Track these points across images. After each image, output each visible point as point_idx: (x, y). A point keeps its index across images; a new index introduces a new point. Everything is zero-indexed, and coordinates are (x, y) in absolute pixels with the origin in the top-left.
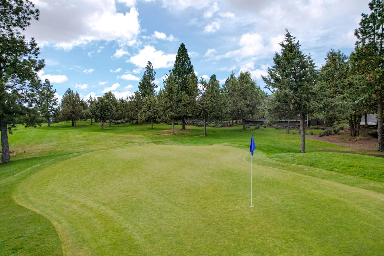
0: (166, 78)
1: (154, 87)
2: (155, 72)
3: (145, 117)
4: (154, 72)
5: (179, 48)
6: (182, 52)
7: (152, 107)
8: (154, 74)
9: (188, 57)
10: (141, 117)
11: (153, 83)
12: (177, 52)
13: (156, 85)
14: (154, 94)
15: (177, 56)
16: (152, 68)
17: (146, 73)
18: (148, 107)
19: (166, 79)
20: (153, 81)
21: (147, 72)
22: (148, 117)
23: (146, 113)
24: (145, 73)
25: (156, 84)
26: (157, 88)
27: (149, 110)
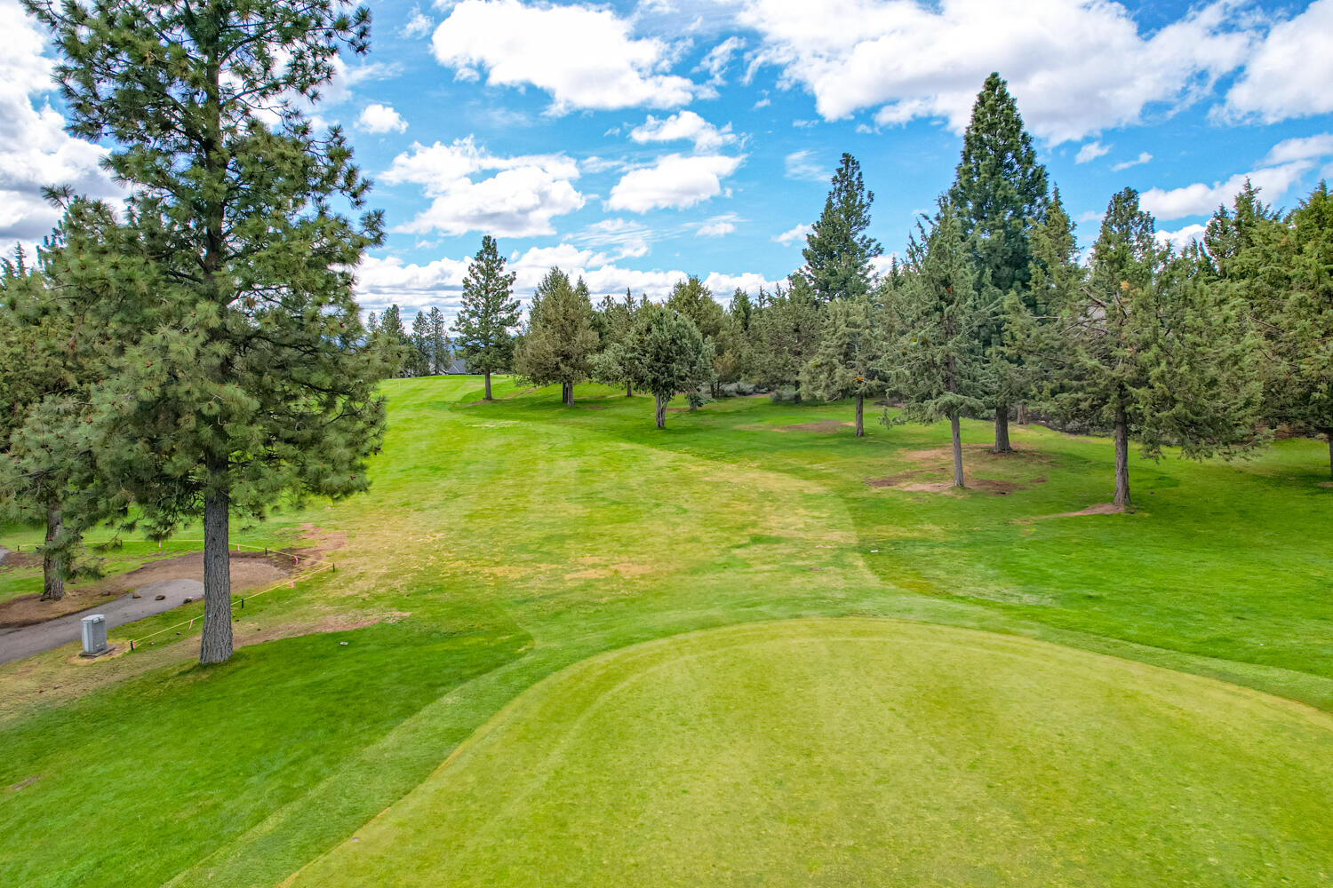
0: (923, 232)
1: (868, 252)
2: (871, 195)
3: (827, 386)
4: (865, 194)
5: (981, 97)
6: (993, 112)
7: (857, 349)
8: (866, 200)
9: (1022, 130)
10: (811, 387)
11: (864, 238)
12: (972, 113)
13: (873, 245)
14: (868, 280)
15: (968, 132)
16: (858, 179)
17: (835, 201)
18: (841, 346)
19: (924, 237)
20: (861, 229)
21: (839, 195)
22: (842, 391)
23: (831, 370)
24: (830, 199)
25: (874, 241)
26: (879, 256)
27: (847, 356)
